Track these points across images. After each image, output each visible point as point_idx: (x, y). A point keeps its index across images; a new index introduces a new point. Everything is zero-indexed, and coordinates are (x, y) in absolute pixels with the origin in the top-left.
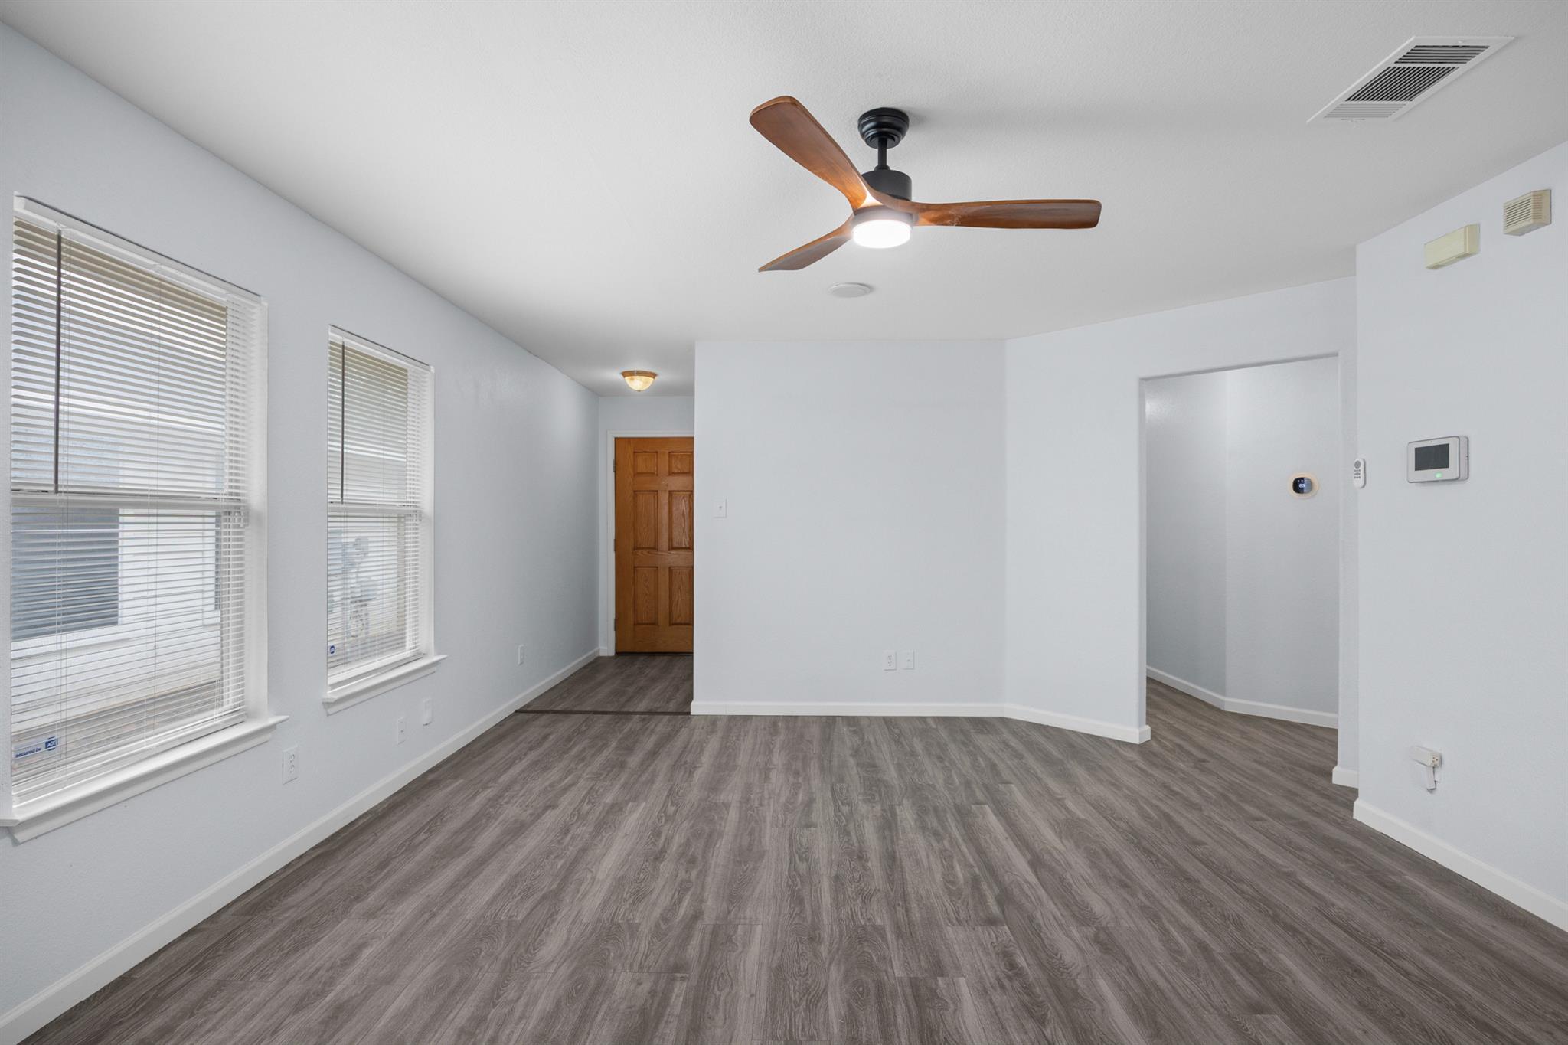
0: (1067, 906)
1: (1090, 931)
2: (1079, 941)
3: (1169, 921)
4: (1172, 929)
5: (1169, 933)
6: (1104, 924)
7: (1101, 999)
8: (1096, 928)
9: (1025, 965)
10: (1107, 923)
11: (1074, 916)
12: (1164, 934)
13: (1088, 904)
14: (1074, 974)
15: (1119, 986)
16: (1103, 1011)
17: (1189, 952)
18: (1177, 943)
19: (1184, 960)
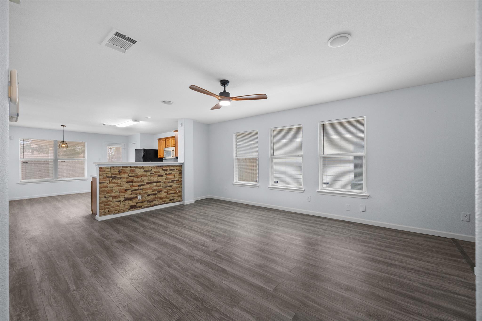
0: (205, 262)
1: (196, 259)
2: (196, 255)
3: (179, 270)
4: (178, 268)
5: (179, 266)
6: (194, 262)
7: (186, 248)
8: (195, 260)
9: (202, 247)
10: (193, 262)
11: (202, 260)
12: (179, 265)
13: (201, 265)
14: (193, 250)
15: (184, 251)
16: (185, 247)
17: (173, 264)
18: (176, 264)
19: (173, 261)
